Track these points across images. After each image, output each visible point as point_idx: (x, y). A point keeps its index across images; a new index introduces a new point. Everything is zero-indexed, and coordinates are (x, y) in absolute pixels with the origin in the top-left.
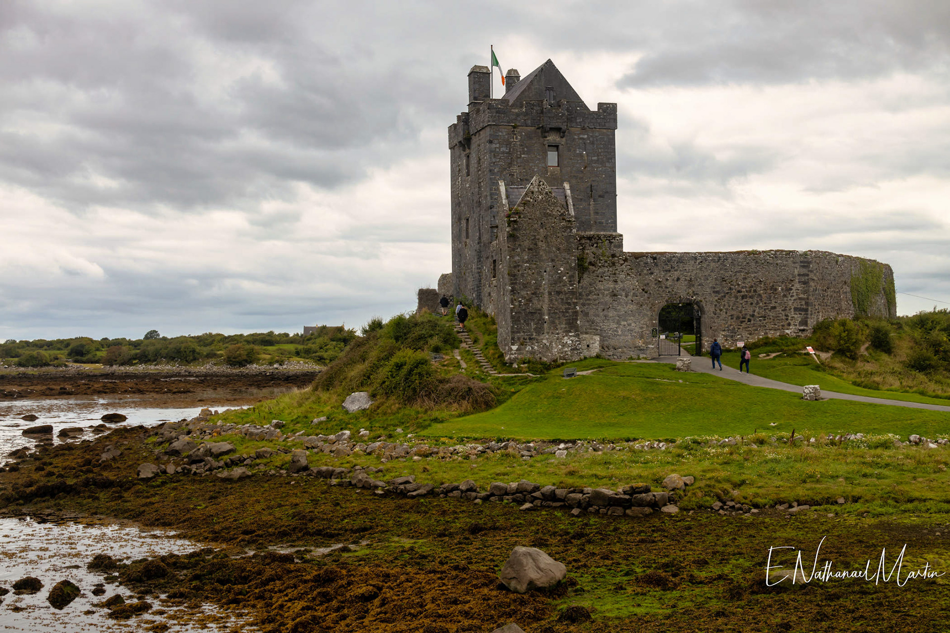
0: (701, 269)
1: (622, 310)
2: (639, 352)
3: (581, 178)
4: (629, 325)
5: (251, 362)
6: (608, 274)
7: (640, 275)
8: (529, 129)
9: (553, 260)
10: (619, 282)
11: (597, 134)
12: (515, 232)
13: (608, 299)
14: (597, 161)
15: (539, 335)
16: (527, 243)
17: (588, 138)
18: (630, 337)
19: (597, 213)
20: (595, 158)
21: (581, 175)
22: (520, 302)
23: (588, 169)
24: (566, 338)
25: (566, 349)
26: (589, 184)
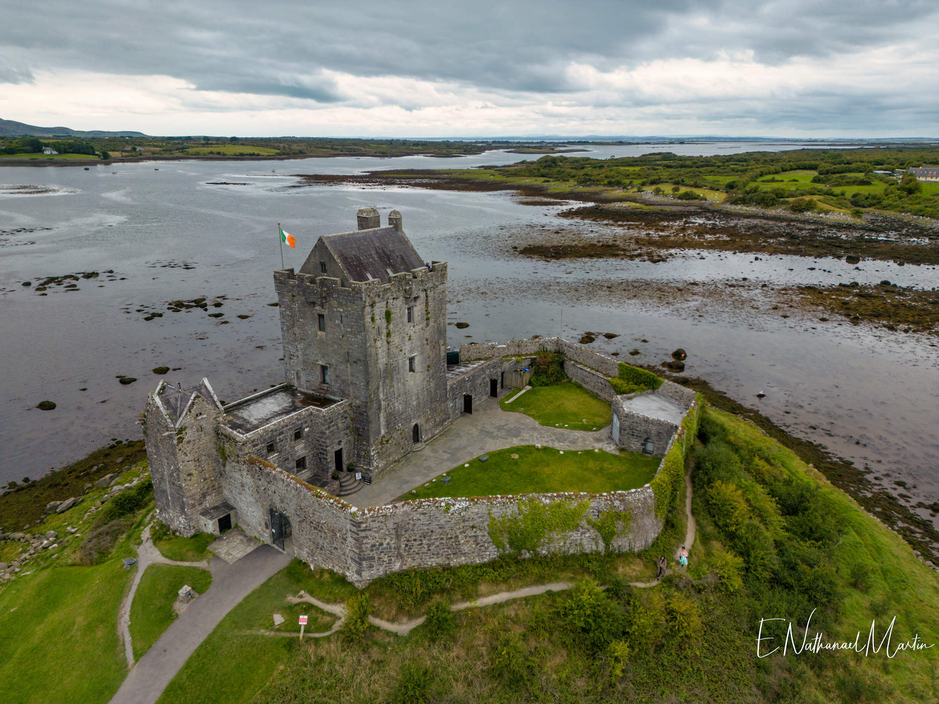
0: (287, 491)
1: (248, 498)
3: (341, 345)
5: (808, 210)
8: (303, 298)
13: (240, 487)
14: (351, 333)
15: (168, 509)
17: (344, 312)
18: (255, 521)
19: (353, 376)
21: (340, 342)
23: (345, 338)
26: (346, 351)
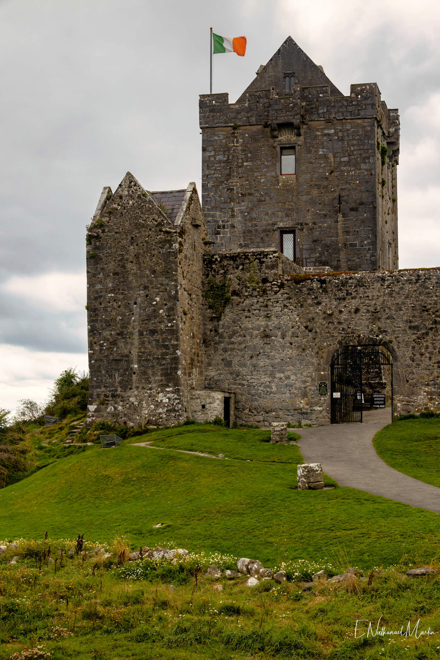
0: (390, 295)
1: (277, 356)
2: (301, 416)
3: (326, 187)
4: (288, 378)
6: (258, 306)
7: (302, 306)
8: (254, 128)
9: (146, 288)
10: (273, 318)
11: (348, 127)
12: (97, 251)
13: (258, 341)
14: (348, 163)
15: (125, 391)
16: (112, 266)
17: (336, 133)
18: (288, 395)
19: (347, 232)
20: (345, 159)
21: (325, 183)
22: (102, 345)
23: (336, 174)
24: (161, 395)
25: (160, 410)
26: (336, 194)
